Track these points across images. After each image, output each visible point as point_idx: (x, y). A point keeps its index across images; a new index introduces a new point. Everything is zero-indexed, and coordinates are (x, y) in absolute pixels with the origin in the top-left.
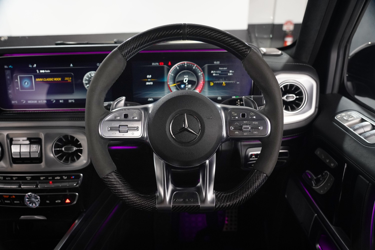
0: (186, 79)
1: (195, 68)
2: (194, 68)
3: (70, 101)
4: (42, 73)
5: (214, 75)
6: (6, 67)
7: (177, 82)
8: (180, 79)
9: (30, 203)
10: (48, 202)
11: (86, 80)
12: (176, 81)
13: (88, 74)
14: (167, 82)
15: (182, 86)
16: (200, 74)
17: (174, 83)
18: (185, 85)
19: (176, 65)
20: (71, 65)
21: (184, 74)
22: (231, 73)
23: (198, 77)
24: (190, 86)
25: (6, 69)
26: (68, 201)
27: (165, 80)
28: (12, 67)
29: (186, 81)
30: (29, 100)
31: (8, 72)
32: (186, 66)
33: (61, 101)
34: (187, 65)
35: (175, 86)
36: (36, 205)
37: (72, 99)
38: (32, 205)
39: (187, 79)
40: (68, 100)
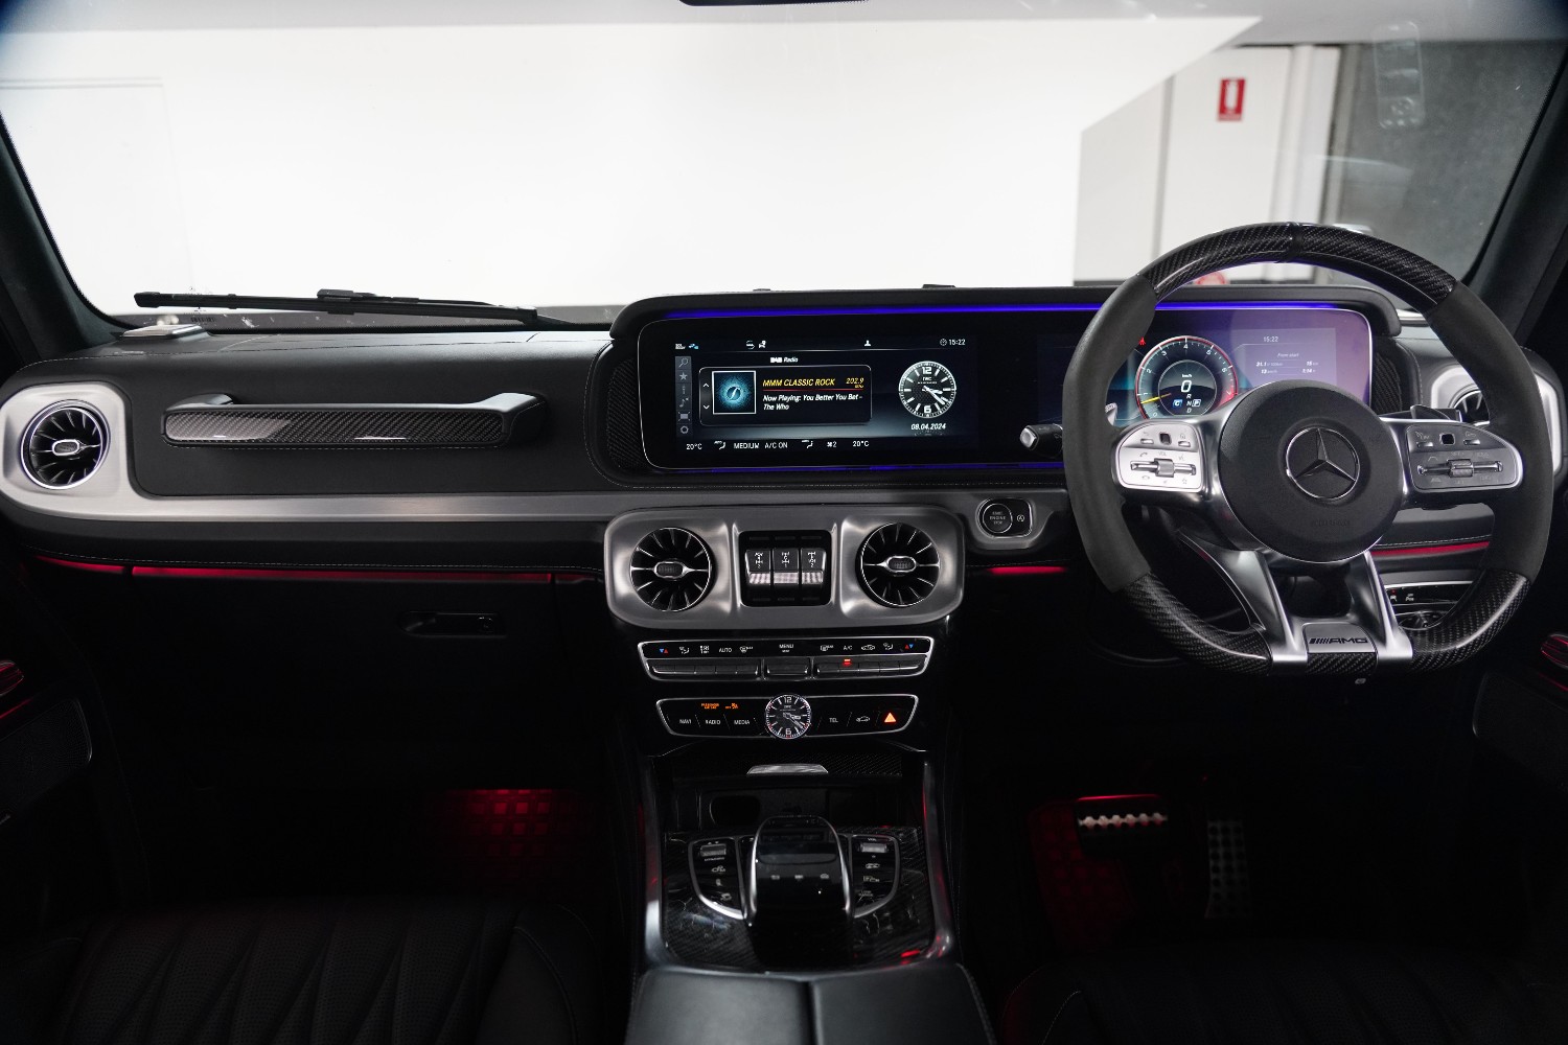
0: (1187, 382)
1: (1212, 352)
2: (1209, 353)
3: (856, 444)
4: (776, 364)
5: (1265, 371)
6: (679, 347)
7: (1163, 392)
8: (1172, 383)
9: (776, 728)
10: (834, 720)
11: (907, 384)
12: (1160, 387)
13: (913, 367)
14: (1134, 392)
15: (1177, 402)
16: (1224, 370)
17: (1154, 395)
18: (1185, 401)
19: (1159, 345)
20: (868, 344)
21: (1183, 369)
22: (1309, 367)
23: (1219, 379)
24: (1197, 402)
25: (681, 353)
26: (890, 719)
27: (1130, 387)
28: (697, 348)
29: (1186, 388)
30: (738, 441)
31: (683, 362)
32: (1186, 347)
33: (830, 444)
34: (1189, 344)
35: (1157, 402)
36: (794, 732)
37: (864, 439)
38: (783, 732)
39: (1190, 383)
40: (850, 440)
